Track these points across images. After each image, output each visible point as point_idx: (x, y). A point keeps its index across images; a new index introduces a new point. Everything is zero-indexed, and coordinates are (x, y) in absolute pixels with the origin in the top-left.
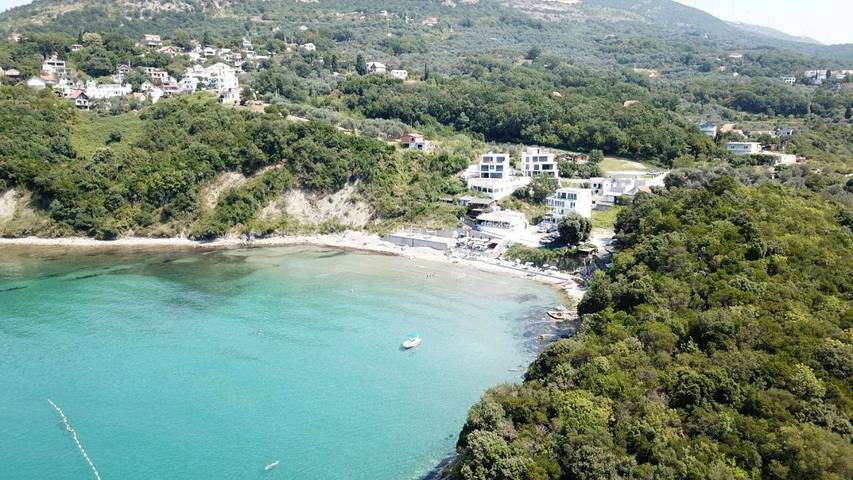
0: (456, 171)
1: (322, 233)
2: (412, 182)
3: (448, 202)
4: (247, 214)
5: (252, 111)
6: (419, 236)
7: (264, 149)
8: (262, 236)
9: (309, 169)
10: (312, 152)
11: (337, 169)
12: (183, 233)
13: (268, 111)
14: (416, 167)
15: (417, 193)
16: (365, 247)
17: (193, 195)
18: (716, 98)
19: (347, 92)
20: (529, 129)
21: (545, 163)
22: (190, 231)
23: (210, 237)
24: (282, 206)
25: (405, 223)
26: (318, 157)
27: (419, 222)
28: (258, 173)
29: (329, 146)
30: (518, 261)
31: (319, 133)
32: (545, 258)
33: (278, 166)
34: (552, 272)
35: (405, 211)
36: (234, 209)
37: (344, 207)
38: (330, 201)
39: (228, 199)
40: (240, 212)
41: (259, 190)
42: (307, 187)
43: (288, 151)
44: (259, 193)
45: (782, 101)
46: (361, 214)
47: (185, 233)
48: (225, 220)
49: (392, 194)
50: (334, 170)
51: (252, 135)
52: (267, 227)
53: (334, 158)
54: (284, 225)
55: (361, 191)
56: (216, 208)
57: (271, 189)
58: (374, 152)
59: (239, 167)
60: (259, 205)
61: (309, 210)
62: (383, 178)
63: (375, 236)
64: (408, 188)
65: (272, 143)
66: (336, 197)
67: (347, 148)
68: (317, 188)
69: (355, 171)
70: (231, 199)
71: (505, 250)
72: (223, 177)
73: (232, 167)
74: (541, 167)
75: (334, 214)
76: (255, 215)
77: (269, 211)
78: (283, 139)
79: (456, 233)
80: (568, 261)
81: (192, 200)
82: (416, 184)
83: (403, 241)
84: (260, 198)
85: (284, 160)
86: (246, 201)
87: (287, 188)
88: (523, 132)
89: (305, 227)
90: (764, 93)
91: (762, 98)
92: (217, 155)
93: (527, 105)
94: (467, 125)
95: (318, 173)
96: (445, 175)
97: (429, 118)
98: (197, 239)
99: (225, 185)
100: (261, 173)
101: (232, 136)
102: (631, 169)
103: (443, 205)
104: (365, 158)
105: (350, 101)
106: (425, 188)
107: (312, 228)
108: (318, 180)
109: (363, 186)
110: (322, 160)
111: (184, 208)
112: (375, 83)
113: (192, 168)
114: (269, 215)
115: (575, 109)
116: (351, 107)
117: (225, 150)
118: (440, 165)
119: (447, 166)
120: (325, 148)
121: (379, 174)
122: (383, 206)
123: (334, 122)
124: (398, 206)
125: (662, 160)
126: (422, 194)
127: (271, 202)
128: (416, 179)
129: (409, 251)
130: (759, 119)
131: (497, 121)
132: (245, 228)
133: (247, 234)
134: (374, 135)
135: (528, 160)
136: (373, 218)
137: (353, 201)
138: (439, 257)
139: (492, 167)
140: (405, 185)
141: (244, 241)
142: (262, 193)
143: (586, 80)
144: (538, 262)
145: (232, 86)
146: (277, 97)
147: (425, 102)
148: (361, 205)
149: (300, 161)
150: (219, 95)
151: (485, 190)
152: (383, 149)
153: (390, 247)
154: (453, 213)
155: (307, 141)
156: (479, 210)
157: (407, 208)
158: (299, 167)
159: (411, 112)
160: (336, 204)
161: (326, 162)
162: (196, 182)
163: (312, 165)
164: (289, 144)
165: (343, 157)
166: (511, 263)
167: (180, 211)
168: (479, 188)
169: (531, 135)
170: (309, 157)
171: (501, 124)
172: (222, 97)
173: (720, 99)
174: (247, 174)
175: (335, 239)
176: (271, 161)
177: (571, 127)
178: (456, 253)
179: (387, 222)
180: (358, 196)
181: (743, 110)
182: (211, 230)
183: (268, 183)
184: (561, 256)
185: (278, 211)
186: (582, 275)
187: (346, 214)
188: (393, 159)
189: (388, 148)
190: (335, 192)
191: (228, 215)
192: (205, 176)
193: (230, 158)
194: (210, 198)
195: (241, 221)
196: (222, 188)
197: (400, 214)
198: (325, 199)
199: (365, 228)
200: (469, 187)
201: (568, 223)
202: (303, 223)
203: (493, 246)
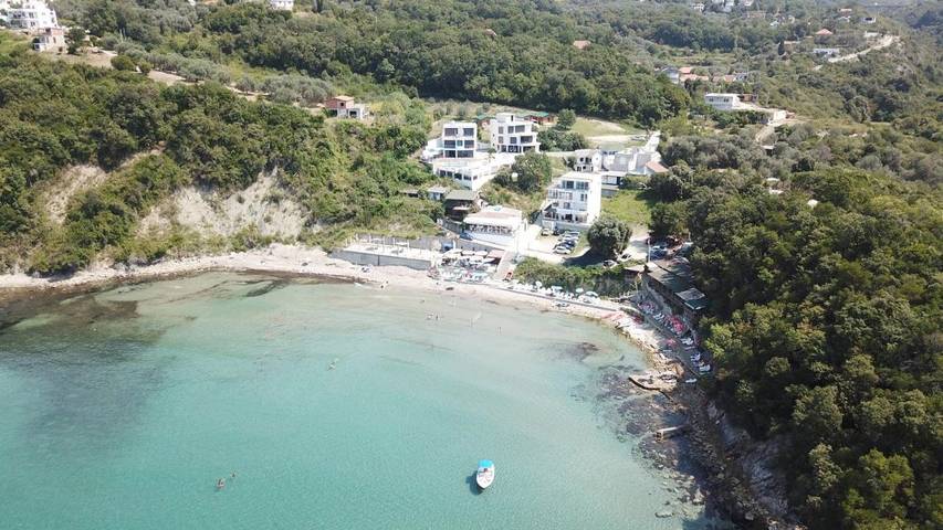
0: (413, 149)
1: (236, 250)
2: (354, 168)
3: (411, 195)
4: (120, 230)
5: (93, 65)
6: (385, 250)
7: (130, 128)
8: (149, 263)
9: (205, 158)
10: (206, 132)
11: (246, 155)
12: (17, 267)
13: (118, 65)
14: (356, 147)
15: (364, 184)
16: (306, 270)
17: (26, 206)
18: (635, 29)
19: (215, 28)
20: (476, 82)
21: (523, 134)
22: (29, 263)
23: (67, 271)
24: (171, 213)
25: (357, 229)
26: (216, 138)
27: (378, 226)
28: (125, 164)
29: (228, 121)
30: (539, 284)
31: (210, 102)
32: (577, 280)
33: (154, 152)
34: (589, 299)
35: (355, 212)
36: (97, 224)
37: (262, 209)
38: (241, 200)
39: (84, 208)
40: (108, 228)
41: (133, 192)
42: (205, 183)
43: (165, 128)
44: (133, 197)
45: (705, 33)
46: (289, 219)
47: (21, 266)
48: (85, 243)
49: (331, 187)
50: (241, 156)
51: (108, 107)
52: (154, 248)
53: (239, 137)
54: (179, 242)
55: (284, 185)
56: (66, 224)
57: (149, 188)
58: (295, 126)
59: (94, 157)
60: (135, 214)
61: (210, 216)
62: (315, 164)
63: (318, 252)
64: (352, 177)
65: (142, 120)
66: (248, 194)
67: (255, 121)
68: (219, 185)
69: (273, 155)
70: (88, 209)
71: (513, 267)
72: (69, 173)
73: (81, 158)
74: (519, 140)
75: (249, 220)
76: (133, 229)
77: (151, 222)
78: (157, 113)
79: (437, 244)
80: (608, 282)
81: (25, 214)
82: (362, 170)
83: (363, 260)
84: (136, 205)
85: (162, 143)
86: (115, 211)
87: (174, 187)
88: (467, 86)
89: (210, 242)
90: (685, 24)
91: (686, 30)
92: (55, 140)
93: (468, 50)
94: (393, 76)
95: (218, 162)
96: (399, 155)
97: (339, 66)
98: (44, 275)
99: (75, 185)
100: (129, 164)
101: (73, 109)
102: (609, 132)
103: (407, 200)
104: (282, 136)
105: (224, 42)
106: (375, 176)
107: (221, 244)
108: (220, 173)
109: (287, 177)
110: (221, 142)
111: (13, 228)
112: (253, 16)
113: (18, 164)
114: (153, 229)
115: (526, 54)
116: (227, 50)
117: (68, 134)
118: (391, 141)
119: (398, 143)
120: (222, 123)
121: (308, 158)
122: (321, 206)
123: (224, 80)
124: (343, 206)
125: (639, 119)
126: (375, 187)
127: (152, 208)
128: (359, 163)
129: (374, 273)
130: (685, 53)
131: (432, 70)
132: (119, 251)
133: (126, 262)
134: (288, 101)
135: (501, 130)
136: (308, 224)
137: (275, 200)
138: (423, 281)
139: (460, 143)
140: (345, 172)
141: (122, 273)
142: (137, 197)
143: (506, 10)
144: (568, 286)
145: (51, 25)
146: (122, 41)
147: (331, 45)
148: (288, 204)
149: (189, 145)
150: (31, 39)
151: (458, 176)
152: (306, 121)
153: (346, 269)
154: (424, 212)
155: (194, 115)
156: (462, 208)
157: (357, 207)
158: (189, 154)
159: (314, 58)
160: (250, 205)
161: (228, 144)
162: (28, 186)
163: (208, 150)
164: (166, 119)
165: (251, 136)
166: (528, 287)
167: (8, 232)
168: (450, 174)
169: (478, 89)
170: (202, 139)
171: (439, 75)
172: (36, 41)
173: (639, 30)
174: (107, 168)
175: (259, 258)
176: (143, 146)
177: (526, 79)
178: (445, 274)
179: (332, 230)
180: (281, 192)
181: (666, 43)
182: (66, 259)
183: (144, 180)
184: (598, 276)
185: (165, 221)
186: (633, 302)
187: (268, 220)
188: (324, 136)
189: (313, 120)
190: (245, 187)
191: (90, 234)
192: (40, 174)
193: (78, 144)
194: (54, 207)
195: (111, 242)
196: (71, 192)
197: (349, 217)
198: (233, 199)
199: (299, 239)
200: (435, 171)
201: (606, 231)
202: (205, 237)
203: (496, 261)
